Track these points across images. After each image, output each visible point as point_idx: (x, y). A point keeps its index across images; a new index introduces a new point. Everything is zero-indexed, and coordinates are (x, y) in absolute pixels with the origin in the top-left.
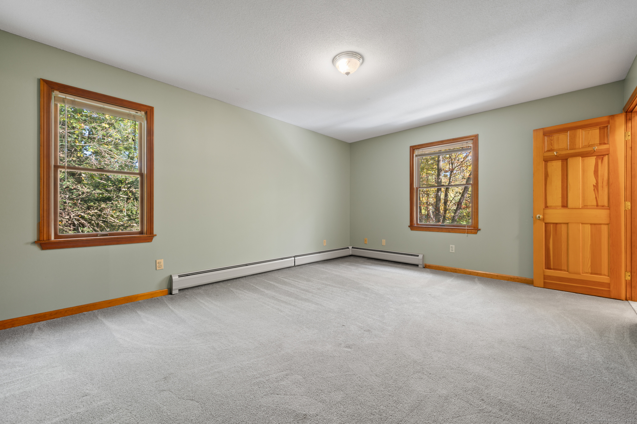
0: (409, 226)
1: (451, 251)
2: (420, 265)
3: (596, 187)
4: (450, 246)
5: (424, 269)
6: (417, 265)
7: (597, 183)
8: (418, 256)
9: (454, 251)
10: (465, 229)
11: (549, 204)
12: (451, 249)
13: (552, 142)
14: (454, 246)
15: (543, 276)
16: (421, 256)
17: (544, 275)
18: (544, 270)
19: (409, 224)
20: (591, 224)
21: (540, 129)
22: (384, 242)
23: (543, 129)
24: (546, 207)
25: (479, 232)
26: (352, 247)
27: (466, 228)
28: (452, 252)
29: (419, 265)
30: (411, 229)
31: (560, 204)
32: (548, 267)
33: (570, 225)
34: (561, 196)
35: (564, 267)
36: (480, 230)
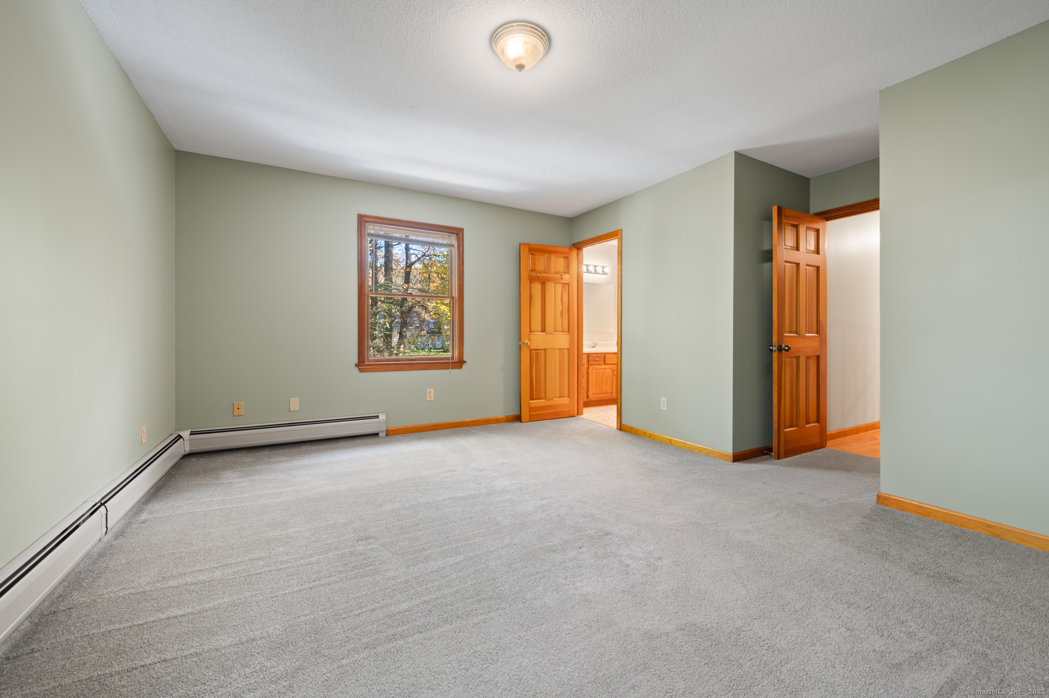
0: (356, 365)
1: (428, 399)
2: (383, 431)
3: (562, 313)
4: (427, 391)
5: (389, 438)
6: (377, 434)
7: (562, 310)
8: (377, 417)
9: (432, 399)
10: (449, 363)
11: (532, 330)
12: (428, 395)
13: (535, 261)
14: (433, 389)
15: (528, 408)
16: (382, 417)
17: (530, 408)
18: (529, 403)
19: (356, 361)
20: (559, 349)
21: (526, 244)
22: (295, 403)
23: (529, 244)
24: (531, 332)
25: (464, 366)
26: (188, 432)
27: (450, 361)
28: (431, 399)
29: (379, 434)
30: (359, 369)
31: (540, 329)
32: (532, 399)
33: (547, 350)
34: (540, 321)
35: (543, 396)
36: (466, 362)
